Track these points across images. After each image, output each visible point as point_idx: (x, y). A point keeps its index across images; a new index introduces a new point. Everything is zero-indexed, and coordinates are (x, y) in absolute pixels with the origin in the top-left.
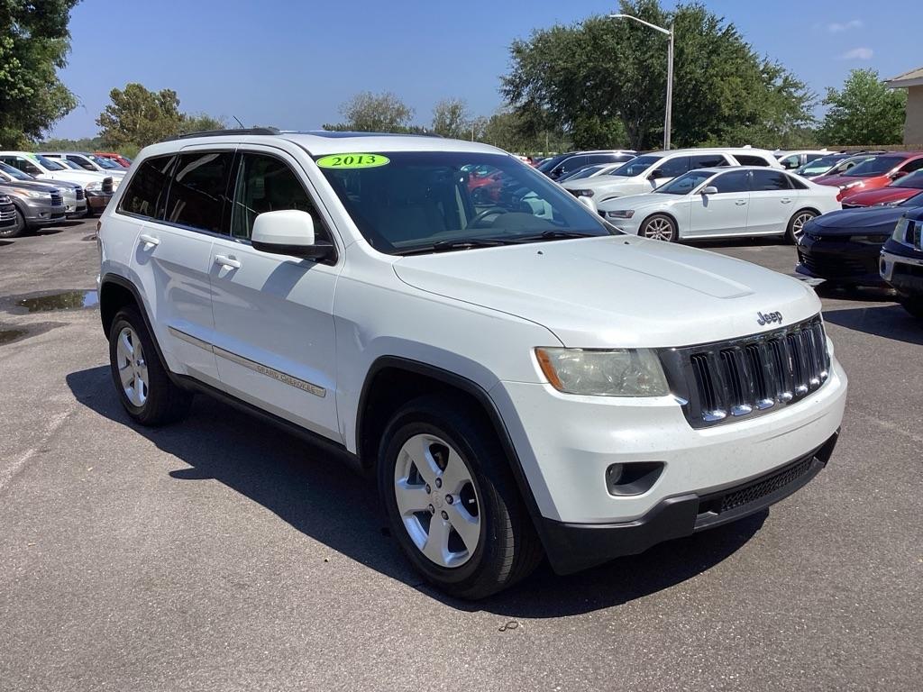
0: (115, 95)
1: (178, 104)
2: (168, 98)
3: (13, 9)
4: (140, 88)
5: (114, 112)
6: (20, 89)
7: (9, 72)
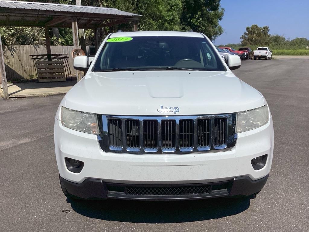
0: (248, 29)
1: (269, 31)
2: (266, 28)
3: (202, 2)
4: (256, 26)
5: (246, 34)
6: (201, 28)
7: (199, 22)
